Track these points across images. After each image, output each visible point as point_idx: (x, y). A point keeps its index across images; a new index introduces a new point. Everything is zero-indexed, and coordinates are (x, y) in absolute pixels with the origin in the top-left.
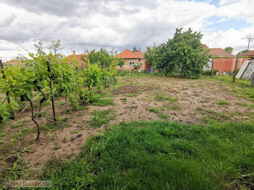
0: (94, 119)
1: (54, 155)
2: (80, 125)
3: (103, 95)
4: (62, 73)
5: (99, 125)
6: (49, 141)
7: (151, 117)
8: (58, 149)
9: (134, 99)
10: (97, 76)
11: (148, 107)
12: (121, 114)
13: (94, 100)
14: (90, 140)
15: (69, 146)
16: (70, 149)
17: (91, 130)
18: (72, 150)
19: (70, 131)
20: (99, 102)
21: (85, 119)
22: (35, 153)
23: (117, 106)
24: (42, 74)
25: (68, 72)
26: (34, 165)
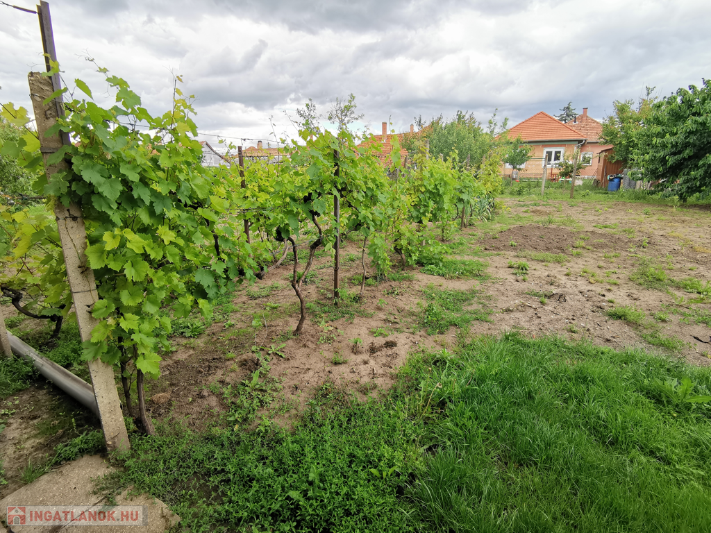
0: (429, 310)
1: (331, 376)
2: (392, 319)
3: (454, 246)
4: (364, 180)
5: (440, 327)
6: (322, 342)
7: (614, 337)
8: (340, 366)
9: (556, 270)
10: (444, 193)
11: (602, 301)
12: (508, 311)
13: (430, 259)
14: (418, 362)
15: (366, 363)
16: (368, 372)
17: (419, 337)
18: (371, 376)
19: (368, 328)
20: (441, 264)
21: (404, 306)
22: (292, 363)
23: (496, 286)
24: (324, 182)
25: (377, 178)
26: (289, 387)
